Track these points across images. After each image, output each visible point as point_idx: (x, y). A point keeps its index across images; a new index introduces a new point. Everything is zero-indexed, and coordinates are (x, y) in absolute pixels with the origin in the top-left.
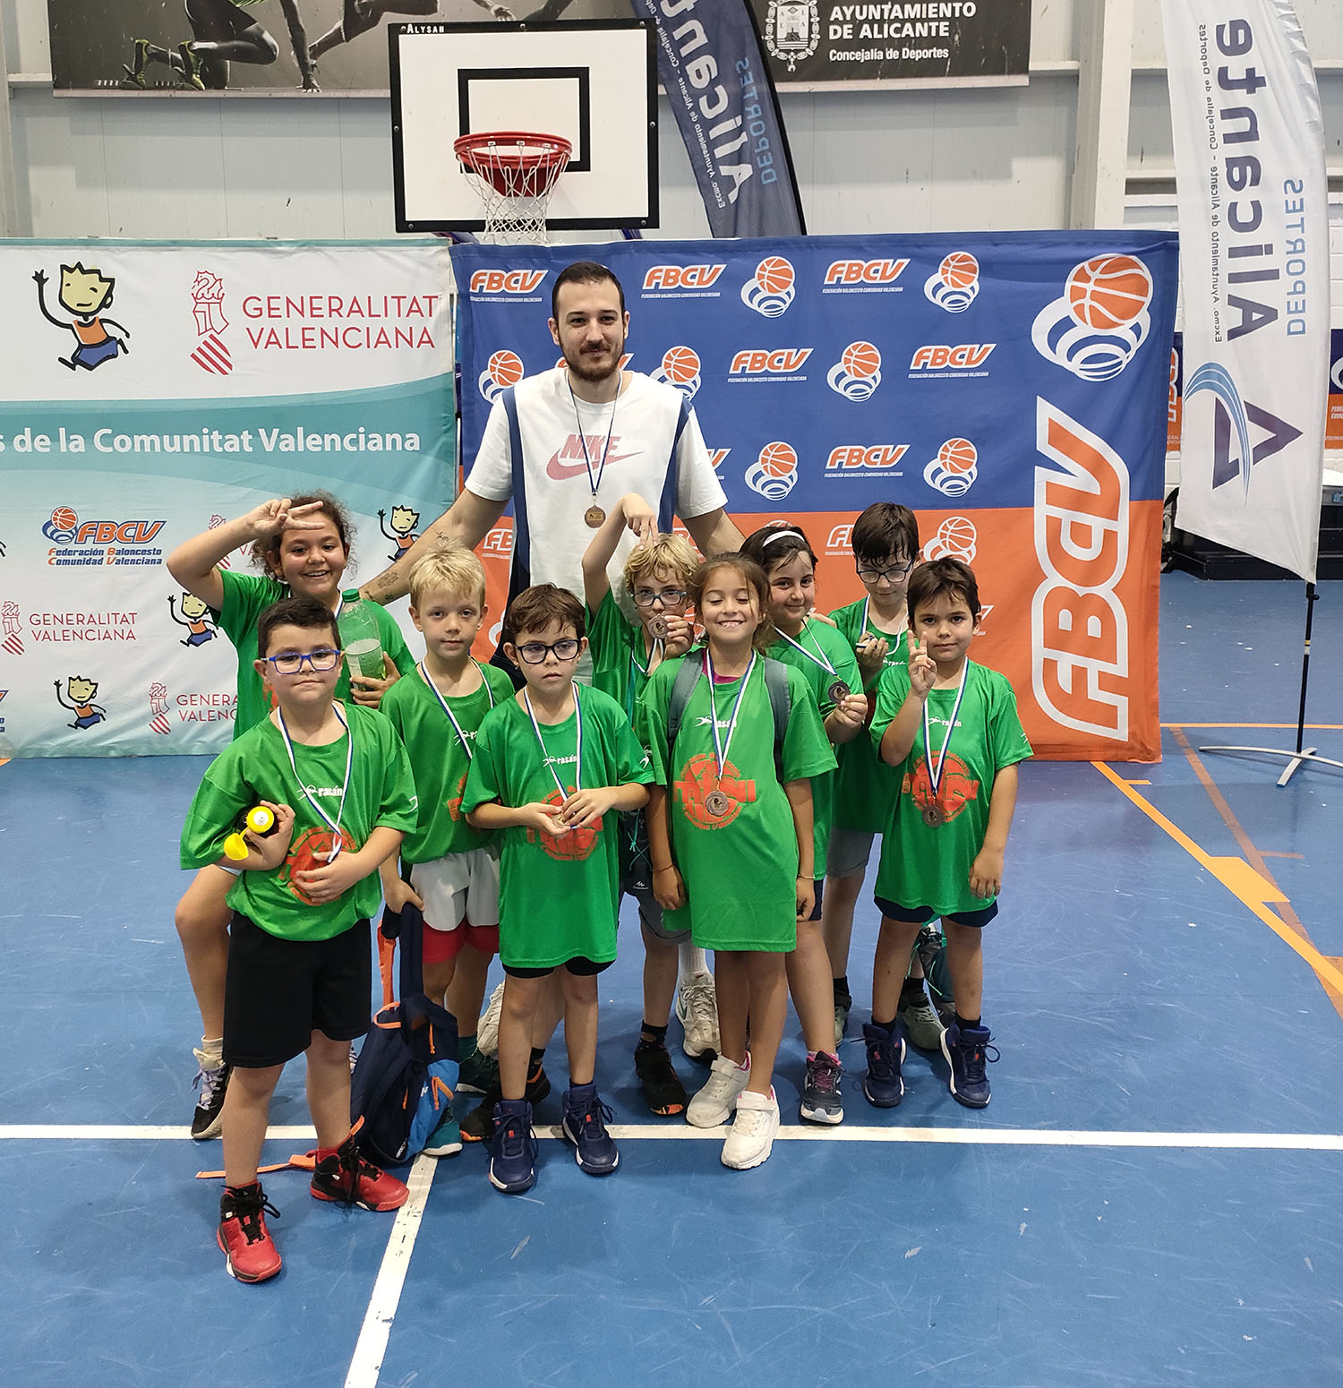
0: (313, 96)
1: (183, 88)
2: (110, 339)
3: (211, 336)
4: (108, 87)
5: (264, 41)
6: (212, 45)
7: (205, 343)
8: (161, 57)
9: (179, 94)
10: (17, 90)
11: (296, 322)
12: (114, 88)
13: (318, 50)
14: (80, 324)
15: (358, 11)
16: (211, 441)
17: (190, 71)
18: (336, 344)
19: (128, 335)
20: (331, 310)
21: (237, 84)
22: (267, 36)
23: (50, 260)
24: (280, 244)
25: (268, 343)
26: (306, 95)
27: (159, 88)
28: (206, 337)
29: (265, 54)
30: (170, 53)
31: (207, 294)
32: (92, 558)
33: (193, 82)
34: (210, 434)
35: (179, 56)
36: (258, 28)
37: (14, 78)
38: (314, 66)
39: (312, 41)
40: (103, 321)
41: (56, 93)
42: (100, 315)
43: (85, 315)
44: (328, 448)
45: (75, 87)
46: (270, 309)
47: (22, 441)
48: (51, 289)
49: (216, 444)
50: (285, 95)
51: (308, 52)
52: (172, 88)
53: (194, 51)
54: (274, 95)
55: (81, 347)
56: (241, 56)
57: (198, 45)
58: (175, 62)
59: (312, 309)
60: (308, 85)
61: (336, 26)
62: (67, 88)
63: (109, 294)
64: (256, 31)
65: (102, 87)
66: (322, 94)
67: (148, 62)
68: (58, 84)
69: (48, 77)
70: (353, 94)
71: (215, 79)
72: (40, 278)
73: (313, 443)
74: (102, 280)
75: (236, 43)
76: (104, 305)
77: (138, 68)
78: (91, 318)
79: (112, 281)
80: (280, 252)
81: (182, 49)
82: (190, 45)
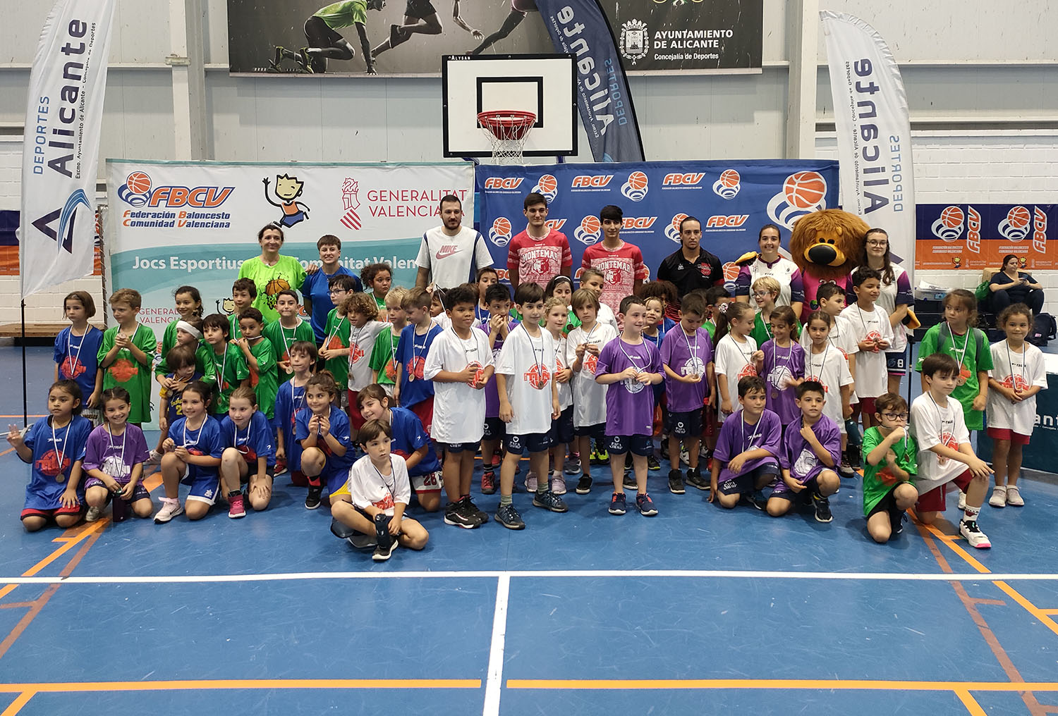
0: (373, 76)
1: (301, 73)
2: (300, 212)
3: (351, 211)
4: (260, 72)
5: (347, 48)
6: (318, 50)
7: (348, 214)
8: (290, 56)
9: (299, 75)
10: (208, 72)
11: (394, 204)
12: (263, 72)
13: (376, 53)
14: (285, 204)
15: (399, 32)
17: (306, 64)
18: (414, 214)
19: (309, 210)
20: (412, 197)
21: (331, 71)
22: (348, 45)
23: (271, 173)
24: (387, 164)
25: (380, 214)
26: (369, 76)
27: (289, 72)
28: (348, 211)
29: (348, 55)
30: (295, 54)
31: (350, 189)
33: (307, 69)
35: (300, 56)
36: (344, 41)
37: (207, 66)
38: (374, 61)
39: (373, 48)
40: (297, 203)
41: (231, 74)
42: (295, 200)
43: (288, 200)
44: (409, 267)
45: (241, 72)
46: (381, 197)
48: (271, 187)
50: (357, 76)
51: (371, 54)
52: (297, 73)
53: (308, 53)
54: (352, 76)
55: (285, 216)
56: (334, 55)
57: (310, 50)
58: (298, 59)
59: (403, 197)
60: (370, 71)
61: (387, 40)
62: (238, 72)
63: (300, 189)
64: (343, 43)
65: (257, 72)
66: (377, 76)
67: (282, 59)
68: (231, 71)
69: (227, 66)
70: (395, 76)
71: (320, 68)
72: (266, 182)
74: (297, 182)
75: (332, 49)
76: (298, 195)
77: (278, 61)
78: (291, 202)
79: (302, 183)
80: (388, 168)
81: (302, 52)
82: (306, 49)
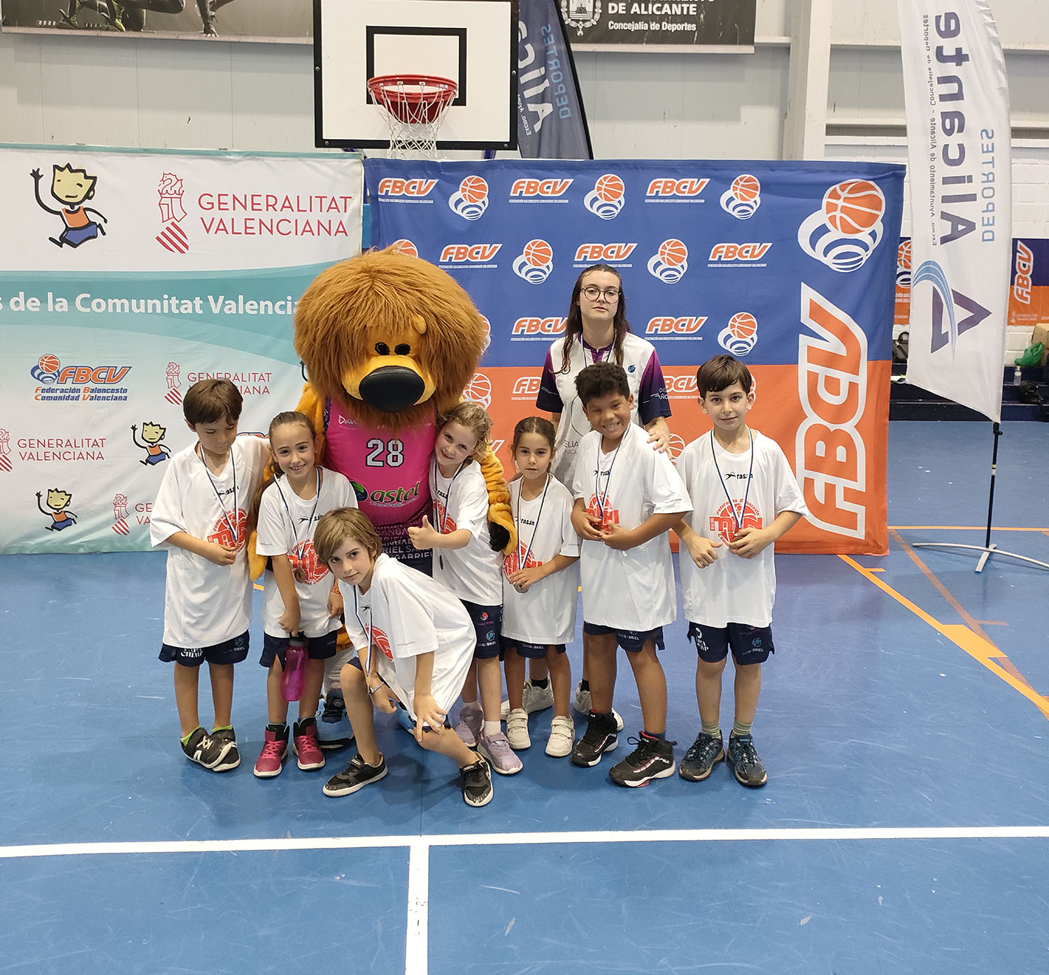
2: (91, 223)
3: (173, 224)
7: (168, 229)
8: (91, 5)
13: (216, 5)
14: (67, 211)
16: (170, 304)
17: (114, 17)
18: (271, 232)
19: (106, 221)
20: (268, 205)
23: (45, 162)
25: (218, 229)
28: (168, 224)
29: (175, 5)
30: (98, 2)
31: (170, 191)
32: (70, 395)
33: (115, 25)
34: (169, 299)
35: (106, 5)
38: (214, 16)
40: (86, 209)
42: (84, 205)
43: (72, 205)
44: (262, 312)
46: (220, 203)
47: (17, 302)
49: (174, 307)
51: (209, 6)
55: (67, 229)
56: (154, 7)
58: (102, 9)
59: (253, 204)
60: (208, 31)
63: (92, 188)
67: (79, 8)
71: (134, 23)
72: (36, 175)
73: (251, 307)
74: (86, 177)
76: (87, 197)
77: (73, 12)
78: (76, 207)
79: (95, 179)
80: (229, 160)
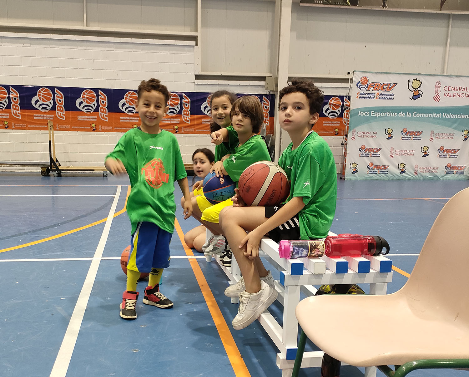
2: (419, 94)
3: (437, 94)
7: (436, 95)
11: (453, 92)
14: (415, 91)
16: (434, 115)
18: (459, 96)
19: (423, 93)
20: (460, 90)
23: (411, 78)
24: (452, 76)
25: (447, 96)
28: (436, 94)
31: (438, 86)
32: (408, 139)
34: (434, 114)
40: (418, 90)
42: (418, 89)
43: (416, 89)
44: (455, 117)
46: (449, 89)
47: (400, 115)
49: (435, 116)
55: (414, 95)
59: (456, 89)
63: (421, 85)
72: (409, 81)
73: (452, 116)
74: (420, 82)
78: (417, 90)
79: (422, 82)
80: (452, 78)
